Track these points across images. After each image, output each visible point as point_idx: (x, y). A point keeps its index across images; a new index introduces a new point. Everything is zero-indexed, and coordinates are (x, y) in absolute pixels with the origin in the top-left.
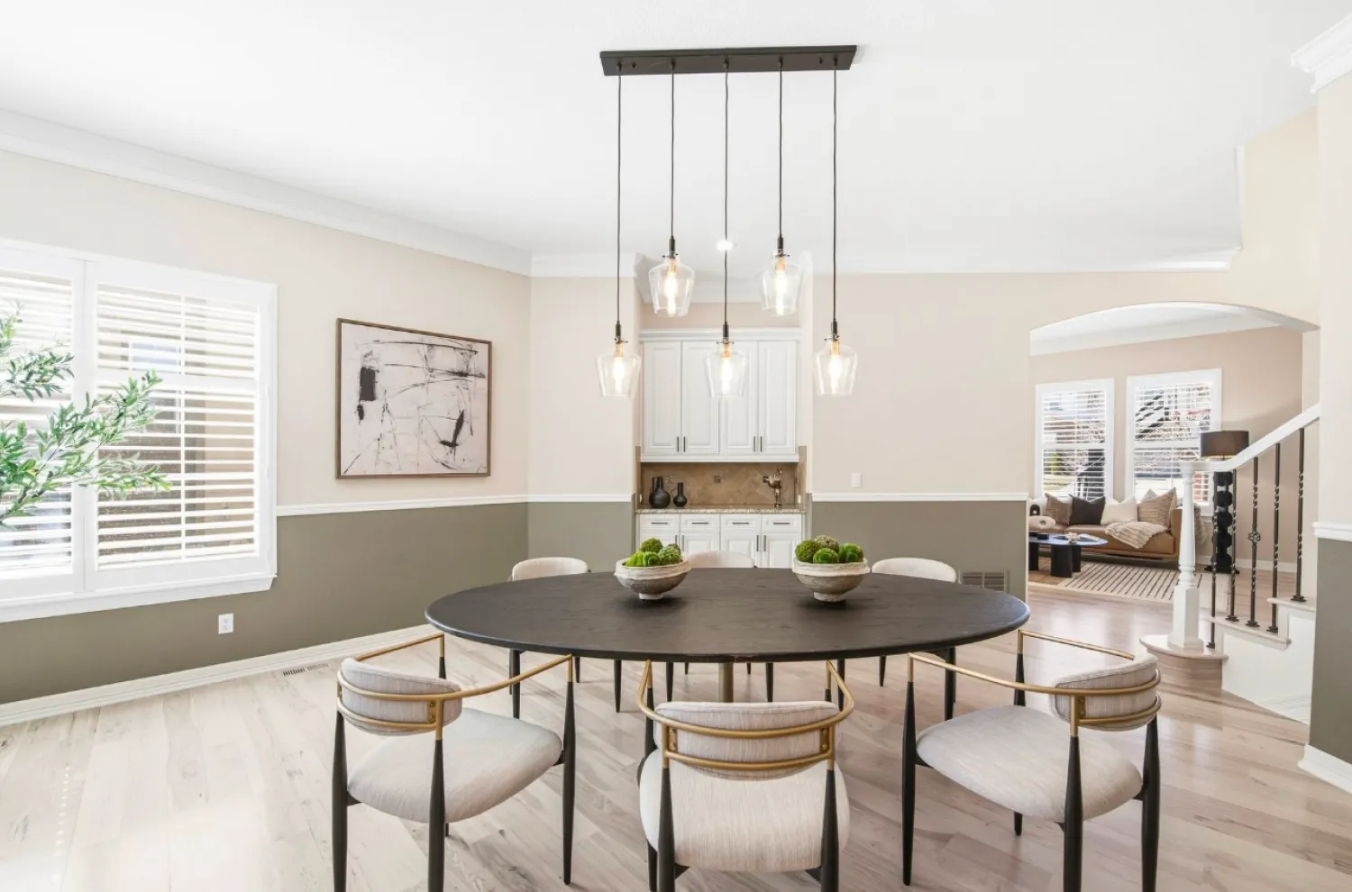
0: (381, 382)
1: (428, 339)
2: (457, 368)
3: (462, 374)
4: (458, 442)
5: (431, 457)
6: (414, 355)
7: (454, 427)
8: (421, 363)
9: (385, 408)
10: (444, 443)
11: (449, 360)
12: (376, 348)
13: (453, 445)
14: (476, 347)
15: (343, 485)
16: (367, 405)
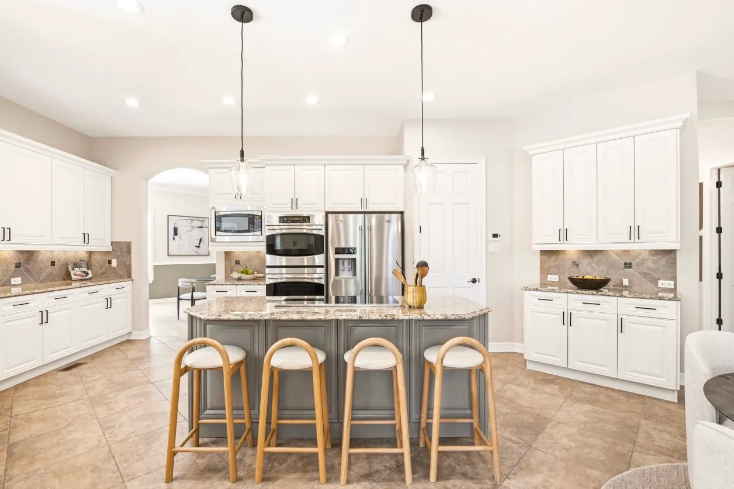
0: (179, 231)
1: (192, 219)
2: (200, 226)
3: (201, 227)
4: (200, 246)
5: (193, 250)
6: (187, 223)
7: (199, 242)
8: (190, 225)
9: (180, 237)
10: (196, 246)
11: (197, 223)
12: (178, 222)
13: (199, 247)
14: (205, 219)
15: (170, 257)
16: (176, 237)
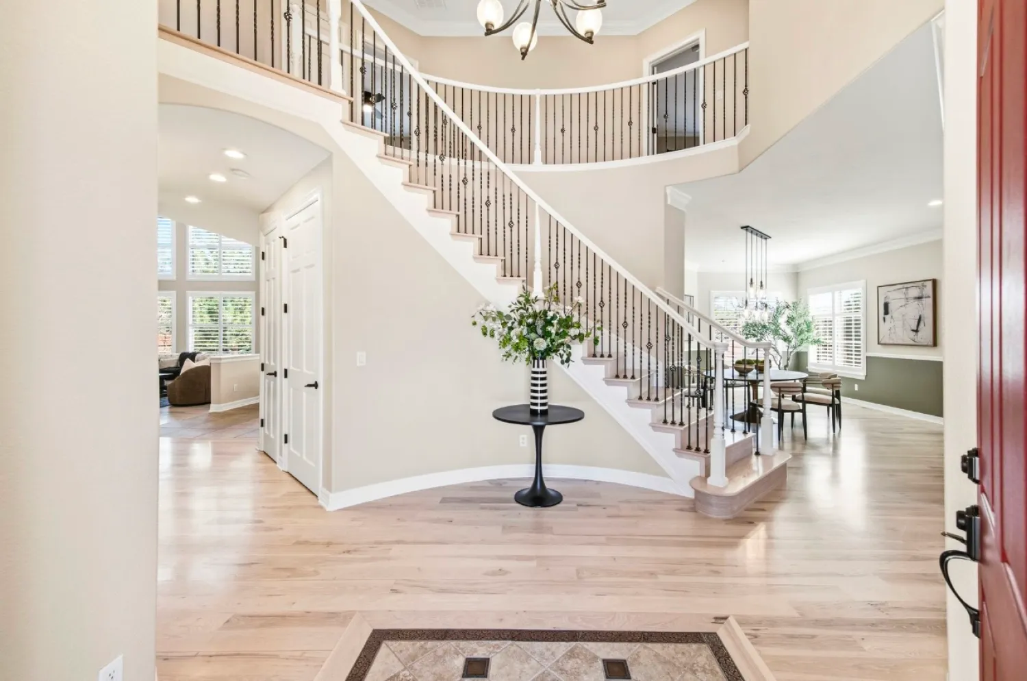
0: (891, 307)
1: (906, 286)
2: (917, 296)
3: (919, 298)
4: (919, 330)
5: (907, 336)
6: (901, 294)
7: (916, 323)
8: (903, 297)
9: (892, 317)
10: (913, 330)
11: (914, 292)
12: (889, 294)
13: (916, 331)
14: (927, 283)
15: (881, 347)
16: (886, 316)
